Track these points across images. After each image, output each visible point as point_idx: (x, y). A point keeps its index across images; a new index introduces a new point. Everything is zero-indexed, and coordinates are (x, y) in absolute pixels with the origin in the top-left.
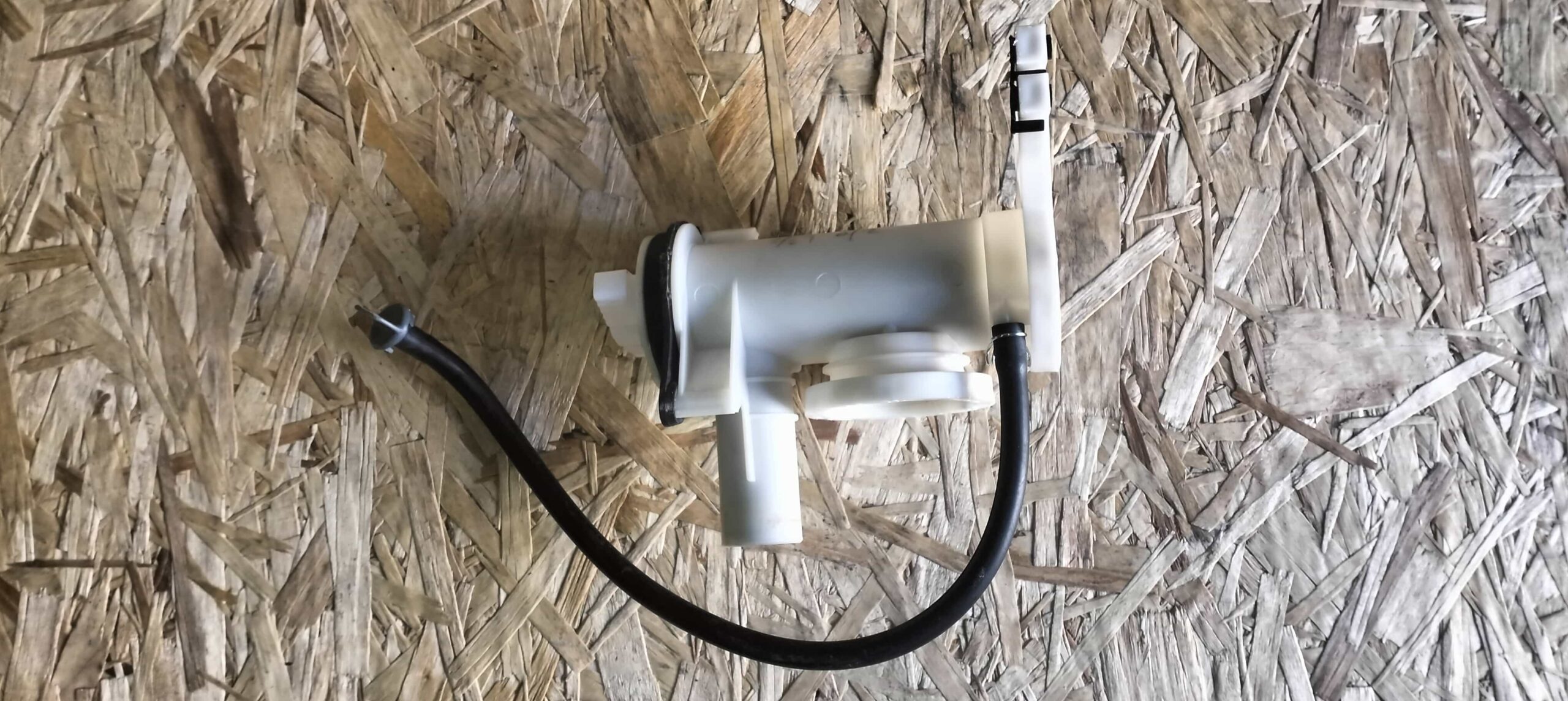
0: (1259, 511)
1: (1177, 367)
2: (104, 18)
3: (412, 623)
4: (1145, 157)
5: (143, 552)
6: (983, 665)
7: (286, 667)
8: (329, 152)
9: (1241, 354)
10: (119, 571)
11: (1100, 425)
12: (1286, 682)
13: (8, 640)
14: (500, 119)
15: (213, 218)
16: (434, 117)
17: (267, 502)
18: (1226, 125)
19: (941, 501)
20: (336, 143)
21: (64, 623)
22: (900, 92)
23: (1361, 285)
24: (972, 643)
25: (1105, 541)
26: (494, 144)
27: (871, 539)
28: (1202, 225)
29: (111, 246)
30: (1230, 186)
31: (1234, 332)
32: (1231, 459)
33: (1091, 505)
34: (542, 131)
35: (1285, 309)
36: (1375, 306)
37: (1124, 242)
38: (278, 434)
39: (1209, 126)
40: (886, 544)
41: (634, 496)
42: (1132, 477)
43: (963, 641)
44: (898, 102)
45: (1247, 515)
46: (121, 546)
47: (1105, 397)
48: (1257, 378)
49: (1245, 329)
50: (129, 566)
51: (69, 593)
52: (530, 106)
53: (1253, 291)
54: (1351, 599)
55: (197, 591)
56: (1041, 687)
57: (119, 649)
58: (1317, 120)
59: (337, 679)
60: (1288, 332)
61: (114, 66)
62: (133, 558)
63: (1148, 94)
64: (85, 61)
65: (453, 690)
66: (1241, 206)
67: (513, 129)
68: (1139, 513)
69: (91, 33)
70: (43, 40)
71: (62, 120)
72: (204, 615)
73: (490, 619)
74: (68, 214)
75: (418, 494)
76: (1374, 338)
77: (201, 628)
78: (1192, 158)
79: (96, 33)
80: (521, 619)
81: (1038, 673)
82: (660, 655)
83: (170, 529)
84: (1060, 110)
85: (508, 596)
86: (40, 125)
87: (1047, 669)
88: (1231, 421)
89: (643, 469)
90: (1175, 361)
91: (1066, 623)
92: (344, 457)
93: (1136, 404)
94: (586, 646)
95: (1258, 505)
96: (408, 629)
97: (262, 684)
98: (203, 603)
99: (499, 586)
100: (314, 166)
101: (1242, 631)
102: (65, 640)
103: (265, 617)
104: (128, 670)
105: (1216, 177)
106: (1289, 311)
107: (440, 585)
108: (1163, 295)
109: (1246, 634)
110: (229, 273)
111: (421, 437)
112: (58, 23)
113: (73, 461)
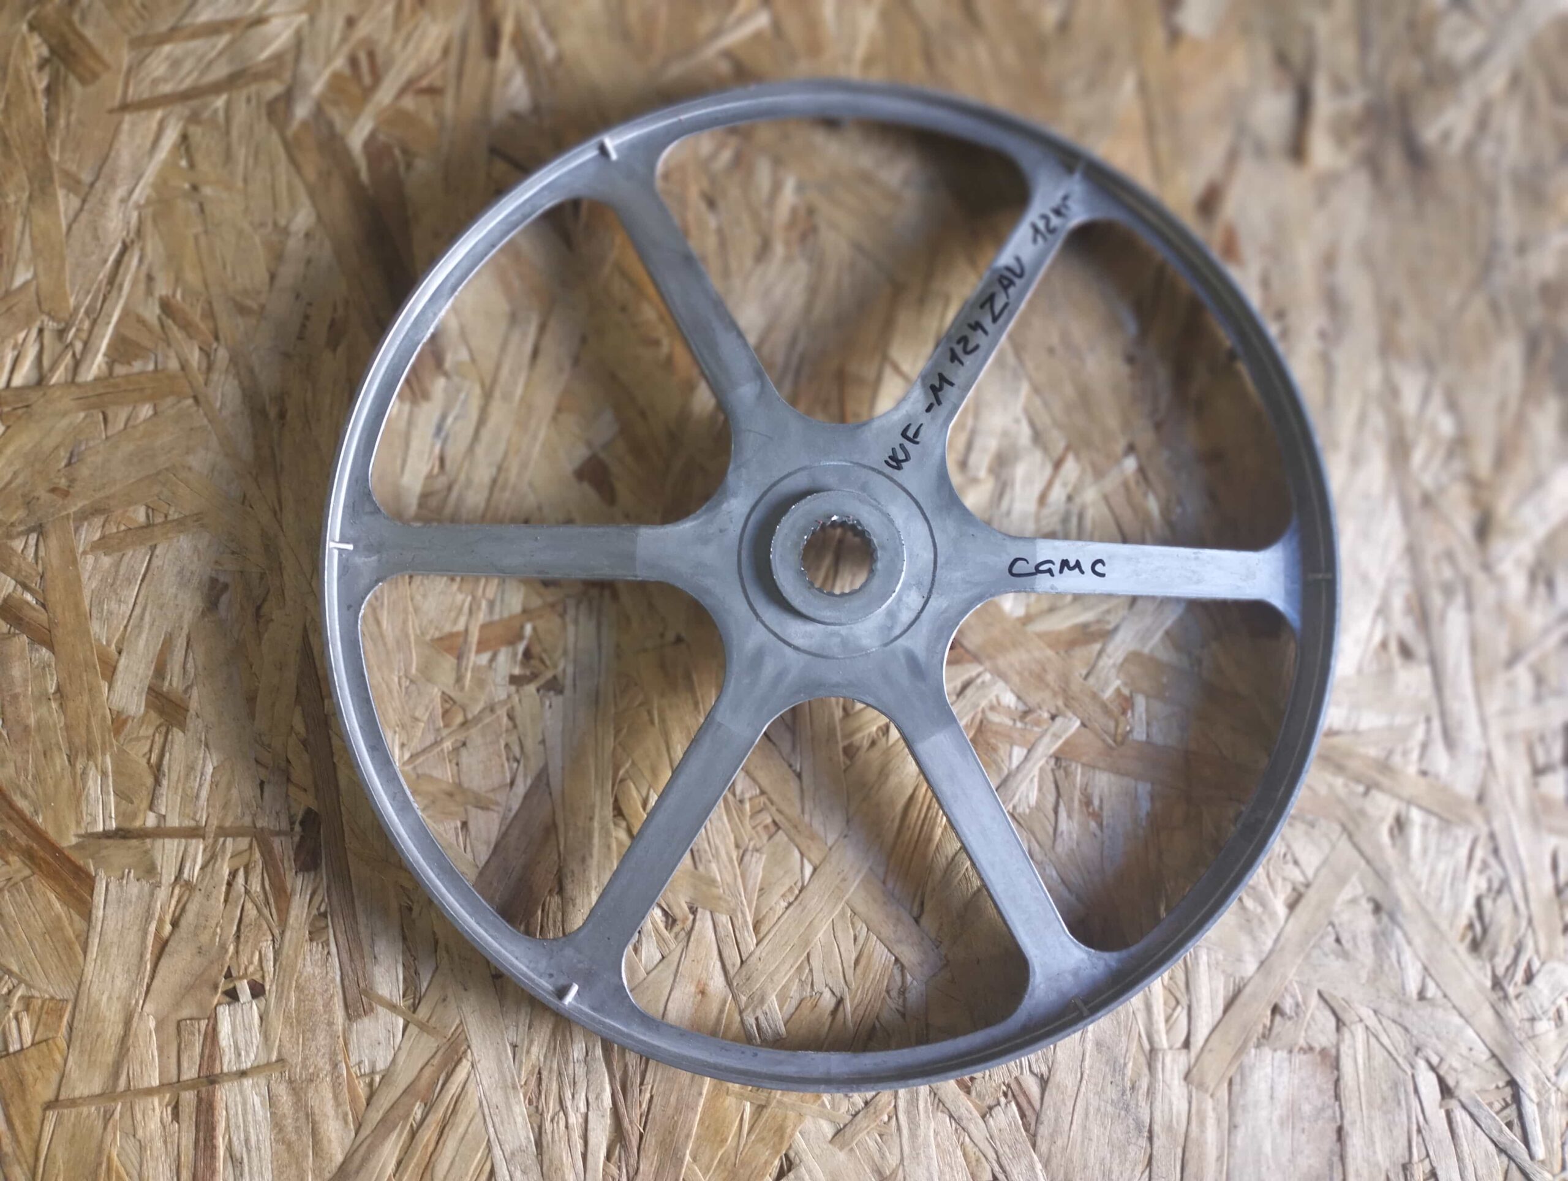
2: (214, 54)
6: (1508, 961)
10: (244, 843)
13: (78, 948)
17: (461, 737)
19: (1436, 724)
21: (161, 921)
24: (1492, 931)
27: (1339, 782)
38: (474, 637)
40: (1361, 789)
41: (989, 722)
43: (1478, 928)
51: (168, 875)
57: (244, 959)
61: (228, 119)
64: (187, 112)
69: (195, 74)
70: (126, 85)
71: (154, 195)
73: (790, 904)
74: (162, 326)
79: (202, 73)
85: (815, 869)
86: (124, 201)
89: (1001, 684)
96: (671, 921)
99: (802, 855)
102: (162, 947)
104: (257, 991)
107: (716, 856)
112: (148, 61)
113: (174, 681)
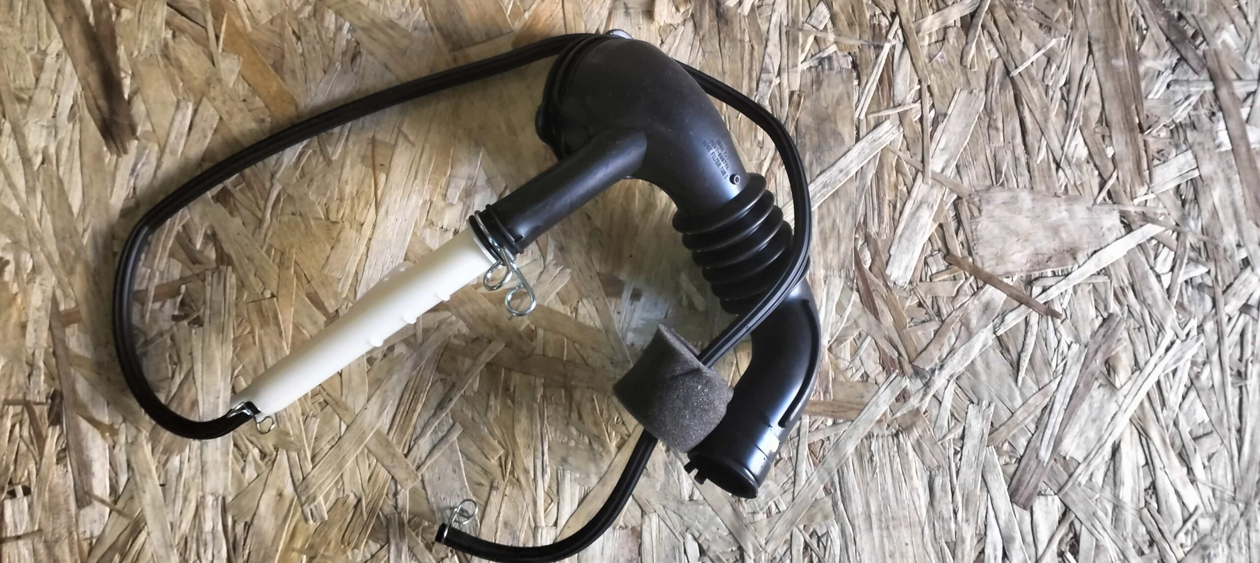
0: (966, 354)
1: (901, 236)
3: (267, 450)
4: (875, 64)
5: (39, 392)
7: (160, 488)
8: (194, 56)
9: (953, 225)
11: (838, 284)
12: (988, 491)
14: (339, 28)
15: (97, 112)
16: (283, 27)
18: (941, 38)
20: (200, 49)
22: (674, 9)
23: (1050, 169)
25: (842, 379)
26: (333, 50)
28: (921, 120)
29: (10, 136)
30: (945, 88)
31: (947, 208)
32: (944, 311)
33: (830, 349)
34: (374, 39)
35: (988, 189)
36: (1061, 186)
37: (858, 133)
39: (927, 38)
42: (863, 326)
44: (673, 17)
45: (957, 356)
46: (20, 388)
47: (841, 261)
48: (965, 245)
49: (956, 205)
50: (27, 405)
52: (364, 17)
53: (962, 173)
54: (1040, 423)
55: (84, 425)
56: (790, 497)
58: (1014, 34)
59: (203, 497)
60: (990, 207)
62: (30, 398)
63: (878, 12)
65: (302, 506)
66: (953, 104)
67: (349, 37)
68: (869, 355)
72: (90, 444)
75: (271, 343)
76: (1060, 212)
77: (88, 456)
78: (913, 64)
80: (359, 447)
81: (787, 486)
82: (475, 475)
83: (61, 373)
84: (806, 25)
87: (794, 483)
88: (944, 280)
90: (899, 231)
91: (809, 445)
92: (208, 312)
93: (867, 266)
94: (414, 468)
95: (966, 348)
97: (140, 502)
98: (90, 435)
100: (180, 67)
101: (952, 451)
103: (142, 446)
105: (933, 80)
106: (992, 190)
108: (890, 177)
109: (956, 453)
110: (109, 158)
111: (273, 296)
